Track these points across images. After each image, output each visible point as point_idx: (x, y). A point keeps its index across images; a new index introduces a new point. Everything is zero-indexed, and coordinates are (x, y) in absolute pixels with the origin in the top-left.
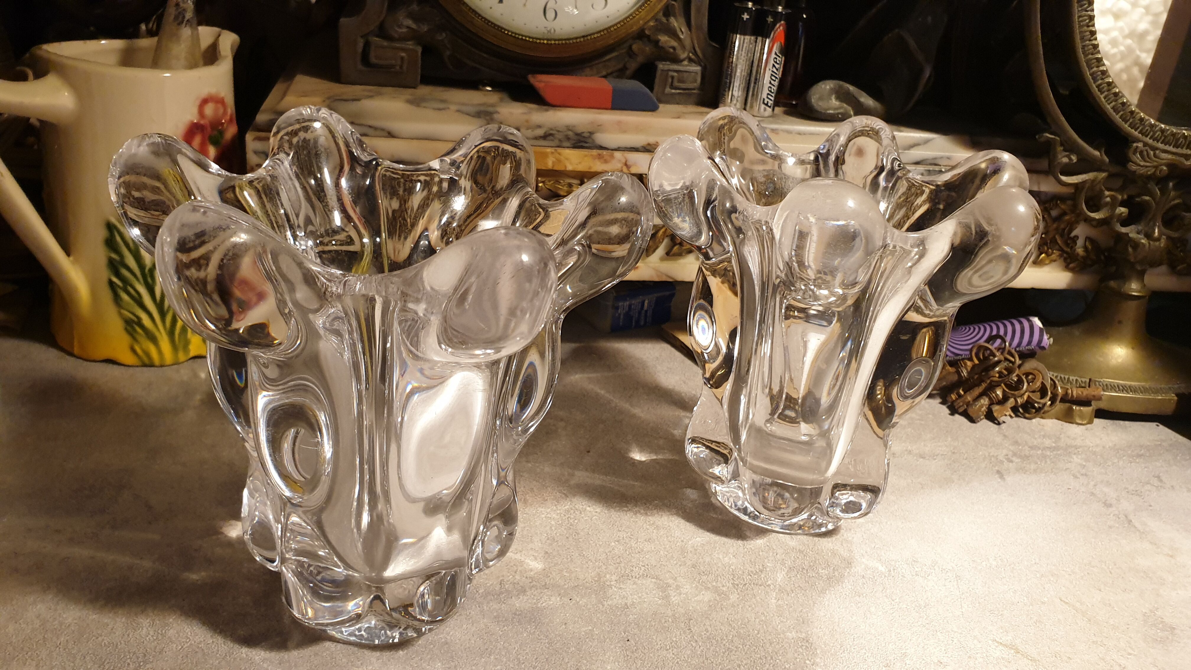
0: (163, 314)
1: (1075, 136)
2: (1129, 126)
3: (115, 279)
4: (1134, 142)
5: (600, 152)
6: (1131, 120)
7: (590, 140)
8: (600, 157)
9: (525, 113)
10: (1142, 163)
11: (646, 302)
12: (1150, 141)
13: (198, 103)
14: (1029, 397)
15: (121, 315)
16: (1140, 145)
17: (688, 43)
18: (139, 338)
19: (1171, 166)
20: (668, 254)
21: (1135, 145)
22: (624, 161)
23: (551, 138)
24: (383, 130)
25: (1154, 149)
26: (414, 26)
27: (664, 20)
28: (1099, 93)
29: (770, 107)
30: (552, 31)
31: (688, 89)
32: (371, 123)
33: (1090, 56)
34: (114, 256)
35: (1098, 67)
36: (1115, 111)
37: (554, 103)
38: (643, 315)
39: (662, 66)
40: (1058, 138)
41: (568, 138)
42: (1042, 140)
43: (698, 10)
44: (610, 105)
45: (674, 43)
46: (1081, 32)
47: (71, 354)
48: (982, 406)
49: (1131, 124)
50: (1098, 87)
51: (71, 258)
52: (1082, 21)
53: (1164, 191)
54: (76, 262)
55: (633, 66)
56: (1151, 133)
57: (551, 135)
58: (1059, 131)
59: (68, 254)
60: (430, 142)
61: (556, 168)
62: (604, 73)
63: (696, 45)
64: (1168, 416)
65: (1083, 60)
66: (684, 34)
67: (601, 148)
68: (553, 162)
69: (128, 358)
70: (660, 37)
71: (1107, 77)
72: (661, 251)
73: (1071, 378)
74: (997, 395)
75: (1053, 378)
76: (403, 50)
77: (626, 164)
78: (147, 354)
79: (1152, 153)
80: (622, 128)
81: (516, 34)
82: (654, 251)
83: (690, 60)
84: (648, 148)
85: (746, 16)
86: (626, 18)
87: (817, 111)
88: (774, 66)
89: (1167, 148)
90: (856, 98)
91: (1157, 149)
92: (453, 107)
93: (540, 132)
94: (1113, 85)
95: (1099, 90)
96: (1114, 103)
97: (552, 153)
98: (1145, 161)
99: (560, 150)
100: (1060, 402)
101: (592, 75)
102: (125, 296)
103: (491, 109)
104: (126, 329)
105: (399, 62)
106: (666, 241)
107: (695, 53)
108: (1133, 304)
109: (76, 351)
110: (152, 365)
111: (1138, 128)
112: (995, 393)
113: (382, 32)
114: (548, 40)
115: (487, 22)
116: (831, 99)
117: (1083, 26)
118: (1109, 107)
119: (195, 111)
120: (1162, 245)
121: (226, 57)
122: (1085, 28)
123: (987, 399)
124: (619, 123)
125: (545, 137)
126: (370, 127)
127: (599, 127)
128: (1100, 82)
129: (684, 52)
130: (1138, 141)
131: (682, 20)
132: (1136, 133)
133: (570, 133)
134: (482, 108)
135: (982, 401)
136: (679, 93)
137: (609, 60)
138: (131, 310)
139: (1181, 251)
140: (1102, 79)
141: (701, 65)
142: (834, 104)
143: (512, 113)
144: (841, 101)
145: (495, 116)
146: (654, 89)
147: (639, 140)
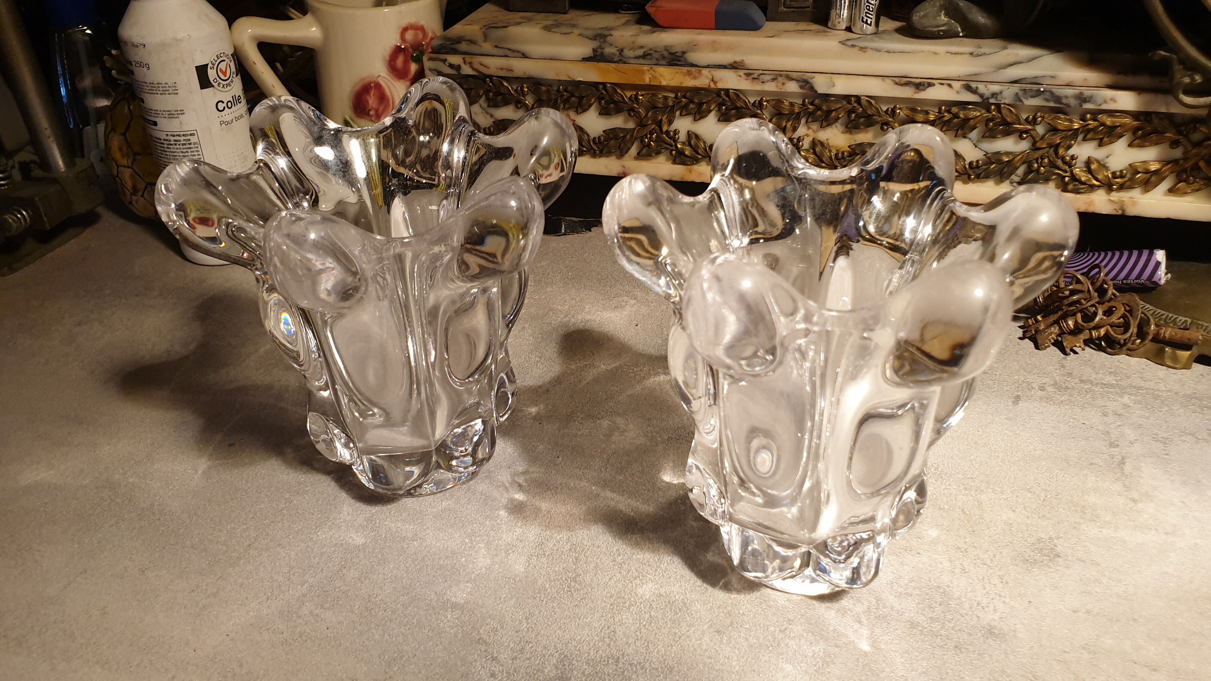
5: (689, 69)
7: (682, 59)
8: (689, 73)
9: (633, 36)
13: (400, 31)
14: (1107, 331)
22: (711, 77)
23: (649, 57)
24: (518, 52)
29: (870, 25)
31: (803, 8)
32: (510, 47)
37: (665, 25)
40: (1174, 56)
41: (664, 58)
42: (1156, 58)
44: (714, 27)
48: (1051, 334)
57: (649, 54)
58: (1175, 49)
60: (554, 62)
61: (652, 83)
67: (693, 65)
68: (650, 78)
74: (1068, 325)
77: (713, 80)
80: (714, 47)
87: (919, 28)
90: (963, 14)
93: (640, 52)
97: (648, 70)
99: (654, 67)
100: (1151, 341)
103: (606, 33)
112: (1066, 322)
116: (940, 16)
119: (398, 37)
123: (1057, 328)
124: (715, 42)
125: (644, 56)
126: (509, 49)
127: (694, 46)
133: (666, 53)
134: (599, 32)
135: (1052, 329)
136: (793, 11)
142: (940, 21)
143: (623, 36)
144: (951, 17)
145: (608, 38)
146: (767, 8)
147: (726, 58)
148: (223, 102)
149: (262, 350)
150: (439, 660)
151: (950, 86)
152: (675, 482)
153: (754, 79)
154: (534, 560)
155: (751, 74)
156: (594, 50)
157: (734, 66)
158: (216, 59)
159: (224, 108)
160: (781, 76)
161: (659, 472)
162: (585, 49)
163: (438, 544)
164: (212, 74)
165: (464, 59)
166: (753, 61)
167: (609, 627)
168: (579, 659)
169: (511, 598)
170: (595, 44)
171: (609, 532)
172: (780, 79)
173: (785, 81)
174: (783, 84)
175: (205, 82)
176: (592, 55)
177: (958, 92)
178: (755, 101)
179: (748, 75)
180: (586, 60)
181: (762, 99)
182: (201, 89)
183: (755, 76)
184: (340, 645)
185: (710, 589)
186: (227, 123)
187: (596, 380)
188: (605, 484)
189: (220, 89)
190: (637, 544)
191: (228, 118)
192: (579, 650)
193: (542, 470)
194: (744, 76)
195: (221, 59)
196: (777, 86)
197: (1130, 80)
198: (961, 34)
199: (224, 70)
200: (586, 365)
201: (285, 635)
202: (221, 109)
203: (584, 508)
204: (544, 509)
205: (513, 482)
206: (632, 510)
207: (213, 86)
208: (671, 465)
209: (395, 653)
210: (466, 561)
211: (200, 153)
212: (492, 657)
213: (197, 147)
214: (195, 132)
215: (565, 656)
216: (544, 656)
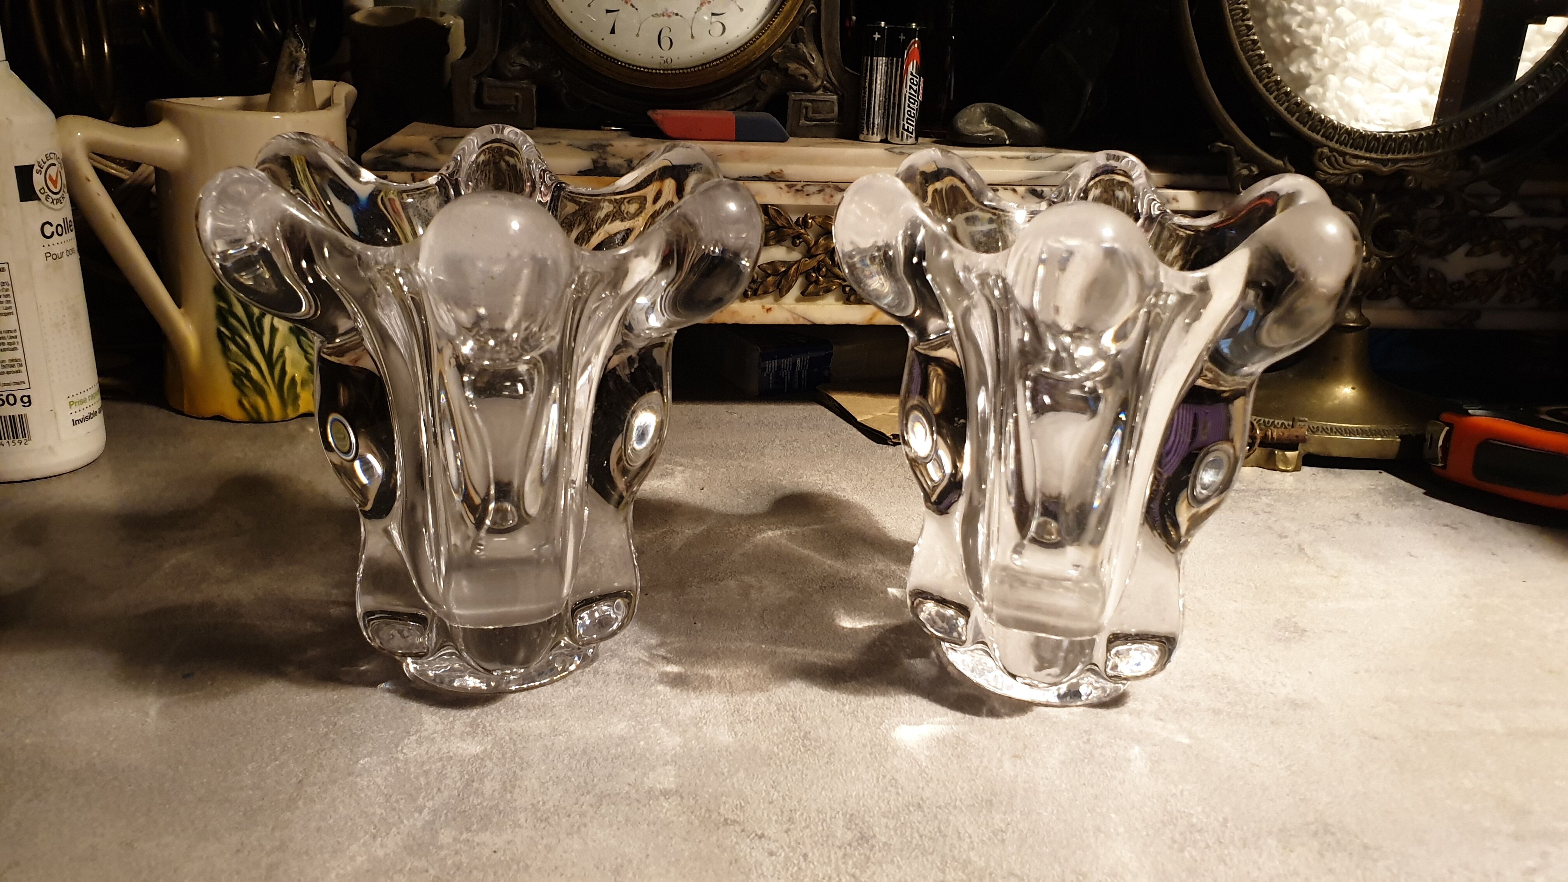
0: (271, 366)
1: (1250, 143)
2: (1309, 129)
3: (223, 329)
4: (1318, 147)
6: (1310, 123)
9: (639, 146)
10: (1331, 171)
11: (799, 360)
12: (1337, 146)
15: (228, 365)
16: (1326, 150)
17: (820, 69)
18: (246, 391)
19: (1367, 173)
20: (803, 293)
21: (1319, 150)
25: (1343, 154)
26: (527, 63)
27: (793, 46)
28: (1267, 94)
29: (912, 133)
30: (669, 60)
31: (825, 120)
33: (1251, 53)
34: (223, 305)
35: (1261, 64)
36: (1289, 113)
37: (675, 136)
38: (797, 376)
39: (793, 96)
40: (1232, 146)
42: (1215, 150)
43: (829, 35)
44: (734, 137)
45: (806, 71)
46: (1235, 27)
47: (181, 413)
49: (1310, 126)
50: (1265, 86)
51: (182, 310)
52: (1234, 15)
53: (1366, 203)
54: (187, 314)
55: (763, 97)
56: (1337, 137)
58: (1233, 140)
59: (179, 306)
62: (733, 107)
63: (830, 73)
64: (1390, 460)
65: (1243, 57)
66: (815, 60)
69: (236, 413)
70: (789, 65)
71: (1274, 75)
72: (795, 291)
73: (1276, 422)
75: (1255, 423)
76: (517, 89)
78: (255, 408)
79: (1341, 159)
80: (744, 157)
81: (629, 65)
82: (788, 291)
83: (826, 89)
84: (772, 177)
85: (877, 36)
86: (746, 44)
87: (964, 135)
88: (911, 87)
89: (1357, 152)
90: (1009, 120)
91: (1347, 154)
92: (564, 142)
94: (1283, 84)
95: (1267, 91)
96: (1286, 104)
98: (1335, 169)
100: (1259, 446)
101: (719, 109)
102: (233, 347)
103: (604, 143)
104: (234, 383)
105: (514, 103)
106: (800, 281)
107: (832, 84)
108: (1350, 337)
109: (186, 409)
110: (258, 421)
111: (1320, 131)
113: (496, 72)
114: (663, 70)
115: (598, 52)
116: (983, 123)
117: (1237, 20)
118: (1282, 109)
120: (1373, 266)
121: (338, 104)
122: (1240, 22)
124: (742, 152)
127: (720, 157)
128: (1266, 80)
129: (817, 81)
130: (1324, 146)
131: (812, 46)
132: (1319, 137)
134: (597, 143)
136: (815, 125)
137: (738, 91)
138: (238, 360)
139: (1412, 280)
140: (1269, 78)
141: (837, 94)
142: (985, 127)
143: (626, 146)
144: (993, 124)
145: (609, 149)
146: (786, 121)
147: (762, 168)
148: (51, 225)
149: (167, 565)
150: (687, 853)
151: (1015, 191)
152: (859, 626)
153: (798, 191)
154: (738, 727)
155: (793, 186)
156: (595, 162)
157: (771, 178)
158: (45, 160)
159: (53, 233)
160: (829, 186)
161: (833, 620)
162: (584, 161)
163: (594, 734)
164: (38, 180)
165: (412, 175)
166: (793, 171)
167: (884, 777)
168: (872, 814)
169: (738, 770)
170: (594, 155)
171: (816, 685)
172: (828, 190)
173: (834, 192)
174: (832, 196)
175: (27, 192)
176: (592, 167)
177: (1022, 197)
178: (798, 219)
179: (790, 187)
180: (582, 173)
181: (806, 216)
182: (21, 201)
183: (799, 187)
184: (527, 867)
185: (976, 719)
186: (56, 257)
187: (689, 545)
188: (775, 641)
189: (48, 204)
190: (857, 692)
191: (57, 250)
192: (864, 806)
193: (683, 638)
194: (786, 189)
195: (51, 162)
196: (824, 199)
197: (1187, 179)
198: (1008, 142)
199: (54, 178)
200: (665, 532)
201: (432, 872)
202: (48, 234)
203: (766, 667)
204: (714, 676)
205: (652, 656)
206: (828, 660)
207: (39, 199)
208: (843, 611)
209: (617, 858)
210: (647, 743)
211: (11, 299)
212: (756, 835)
213: (7, 290)
214: (5, 266)
215: (852, 815)
216: (825, 820)
